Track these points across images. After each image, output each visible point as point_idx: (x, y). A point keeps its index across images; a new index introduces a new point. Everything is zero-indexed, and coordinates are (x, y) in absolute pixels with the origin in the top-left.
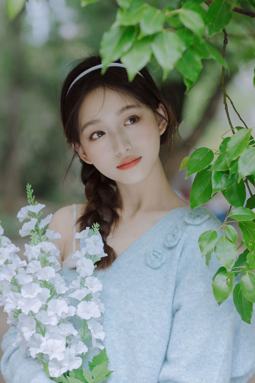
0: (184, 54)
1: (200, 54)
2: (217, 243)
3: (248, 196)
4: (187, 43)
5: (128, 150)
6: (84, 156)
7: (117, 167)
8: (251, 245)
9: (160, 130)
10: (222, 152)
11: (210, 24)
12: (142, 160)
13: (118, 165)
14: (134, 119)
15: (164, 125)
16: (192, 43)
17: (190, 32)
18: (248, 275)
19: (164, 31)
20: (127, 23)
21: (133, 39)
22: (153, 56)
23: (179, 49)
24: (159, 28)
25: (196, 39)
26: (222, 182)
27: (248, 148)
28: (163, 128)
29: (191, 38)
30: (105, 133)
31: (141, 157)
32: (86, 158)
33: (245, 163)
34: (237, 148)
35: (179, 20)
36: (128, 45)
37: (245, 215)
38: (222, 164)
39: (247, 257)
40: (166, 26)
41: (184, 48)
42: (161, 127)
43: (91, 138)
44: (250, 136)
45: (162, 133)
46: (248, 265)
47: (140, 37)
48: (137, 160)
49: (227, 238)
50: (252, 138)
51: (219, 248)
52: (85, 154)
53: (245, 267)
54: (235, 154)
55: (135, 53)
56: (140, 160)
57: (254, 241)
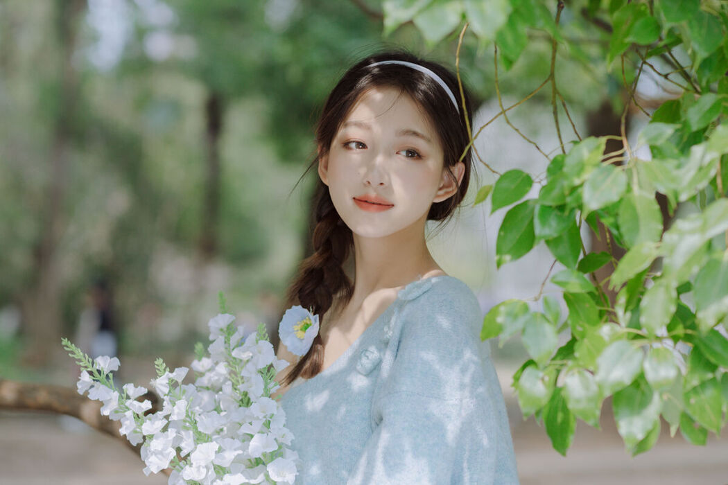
5: (381, 184)
6: (323, 169)
7: (354, 198)
9: (438, 196)
12: (392, 211)
13: (357, 197)
14: (413, 154)
15: (447, 193)
28: (443, 196)
30: (367, 148)
31: (393, 205)
32: (324, 174)
38: (555, 192)
39: (574, 348)
42: (441, 192)
43: (346, 145)
45: (438, 201)
46: (577, 360)
48: (386, 206)
52: (326, 168)
53: (570, 363)
56: (389, 208)
57: (586, 324)
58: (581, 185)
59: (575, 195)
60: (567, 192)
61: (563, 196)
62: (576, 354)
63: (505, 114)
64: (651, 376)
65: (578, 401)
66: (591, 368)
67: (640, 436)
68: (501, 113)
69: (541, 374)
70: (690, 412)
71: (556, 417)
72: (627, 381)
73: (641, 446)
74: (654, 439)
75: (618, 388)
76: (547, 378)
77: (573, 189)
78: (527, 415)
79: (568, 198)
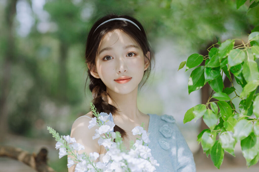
2: (205, 113)
5: (125, 71)
12: (132, 80)
13: (116, 79)
18: (224, 135)
31: (131, 78)
33: (232, 58)
37: (223, 98)
39: (224, 124)
43: (103, 59)
46: (225, 129)
51: (206, 116)
53: (222, 130)
56: (130, 79)
57: (227, 115)
58: (227, 57)
59: (224, 61)
60: (220, 61)
61: (219, 63)
62: (224, 126)
65: (226, 145)
67: (252, 158)
69: (210, 134)
71: (216, 151)
72: (247, 136)
73: (252, 162)
75: (243, 138)
76: (213, 136)
77: (223, 60)
78: (205, 151)
79: (221, 64)
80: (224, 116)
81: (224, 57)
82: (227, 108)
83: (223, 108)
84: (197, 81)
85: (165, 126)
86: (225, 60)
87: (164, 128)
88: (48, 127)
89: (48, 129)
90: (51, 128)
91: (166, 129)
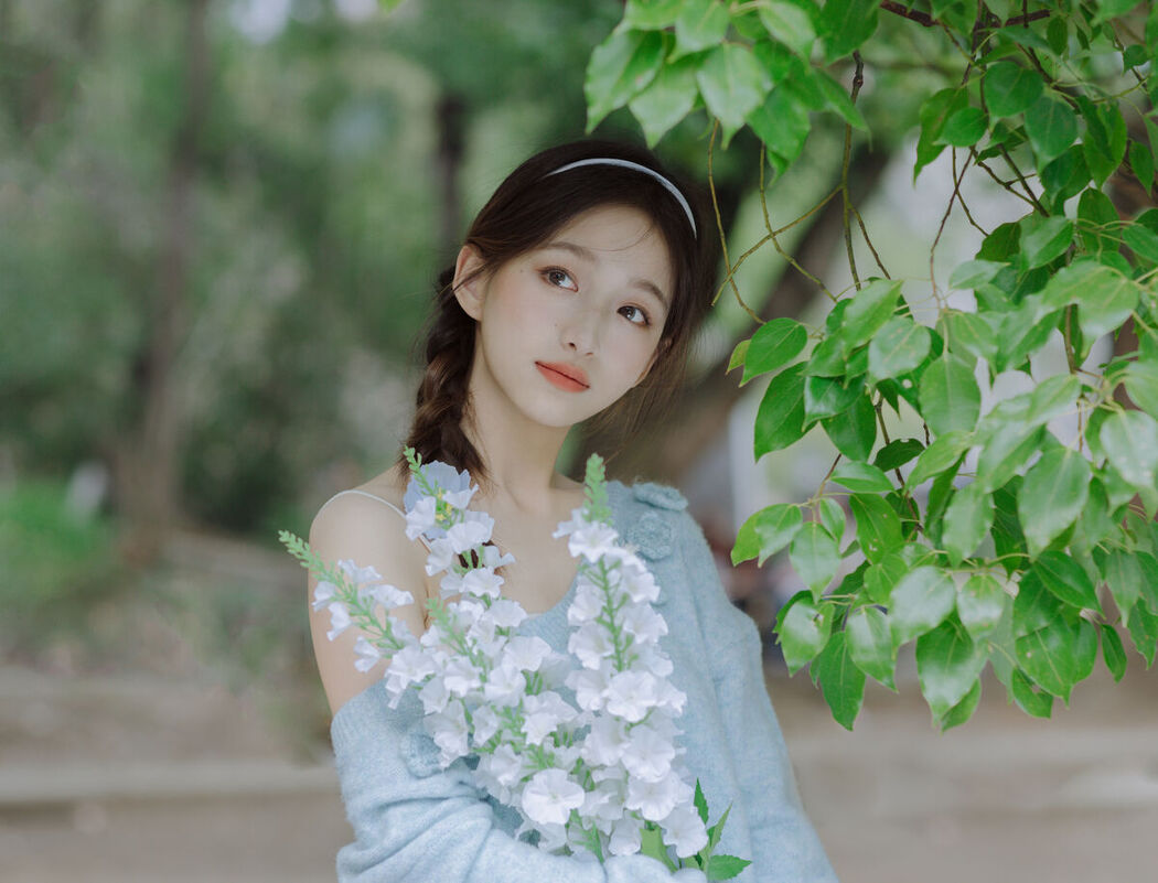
0: (770, 95)
1: (804, 99)
2: (798, 535)
3: (880, 444)
4: (776, 75)
8: (875, 549)
10: (833, 331)
11: (829, 34)
16: (786, 75)
17: (782, 51)
18: (864, 613)
19: (727, 47)
20: (646, 25)
21: (658, 63)
22: (700, 99)
23: (758, 86)
24: (716, 38)
25: (797, 65)
26: (827, 399)
27: (891, 319)
29: (785, 64)
31: (588, 387)
33: (884, 350)
34: (867, 320)
35: (760, 23)
36: (647, 75)
37: (868, 481)
38: (833, 360)
39: (865, 576)
40: (731, 34)
41: (769, 86)
44: (898, 296)
46: (866, 593)
47: (672, 59)
49: (821, 527)
50: (901, 301)
51: (801, 545)
53: (856, 597)
54: (860, 335)
55: (661, 93)
56: (583, 389)
57: (882, 542)
58: (866, 346)
59: (859, 359)
60: (845, 357)
61: (842, 365)
62: (866, 585)
63: (774, 239)
64: (967, 618)
65: (864, 651)
66: (885, 606)
67: (953, 702)
68: (768, 237)
69: (813, 612)
70: (1025, 669)
72: (935, 623)
73: (954, 716)
74: (973, 707)
75: (921, 633)
76: (821, 618)
77: (855, 352)
78: (793, 669)
79: (848, 367)
80: (871, 546)
81: (860, 343)
82: (885, 516)
83: (871, 518)
84: (786, 415)
85: (647, 520)
86: (863, 354)
87: (643, 527)
88: (280, 532)
89: (281, 540)
90: (293, 536)
91: (651, 527)
